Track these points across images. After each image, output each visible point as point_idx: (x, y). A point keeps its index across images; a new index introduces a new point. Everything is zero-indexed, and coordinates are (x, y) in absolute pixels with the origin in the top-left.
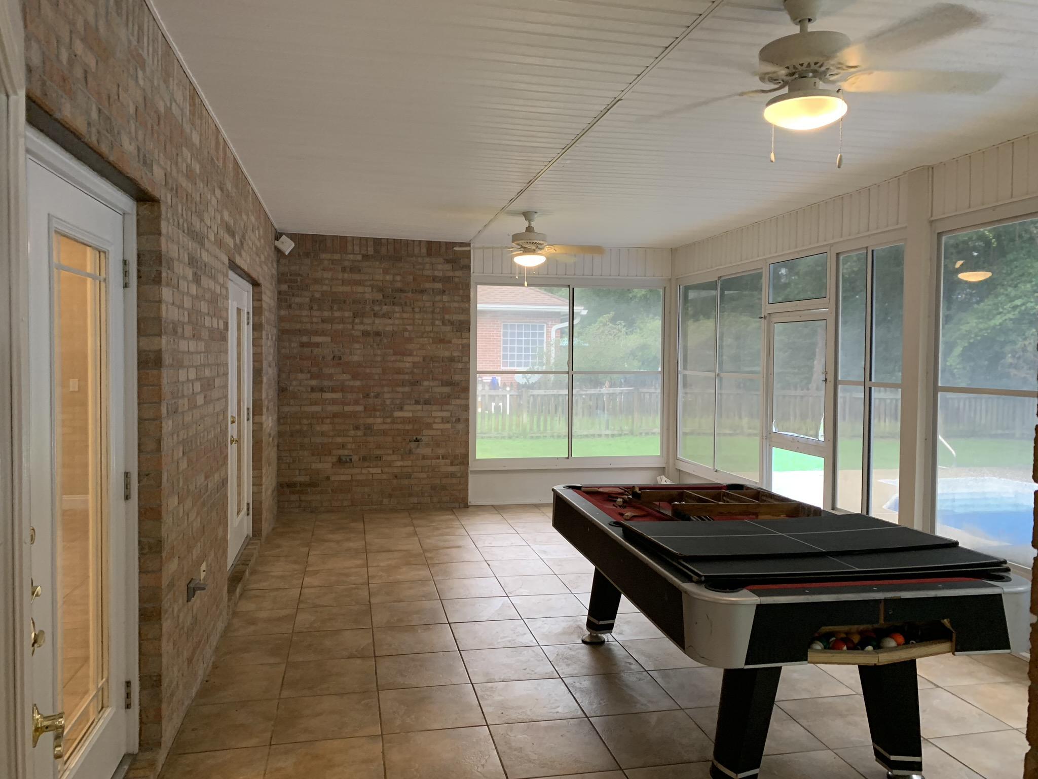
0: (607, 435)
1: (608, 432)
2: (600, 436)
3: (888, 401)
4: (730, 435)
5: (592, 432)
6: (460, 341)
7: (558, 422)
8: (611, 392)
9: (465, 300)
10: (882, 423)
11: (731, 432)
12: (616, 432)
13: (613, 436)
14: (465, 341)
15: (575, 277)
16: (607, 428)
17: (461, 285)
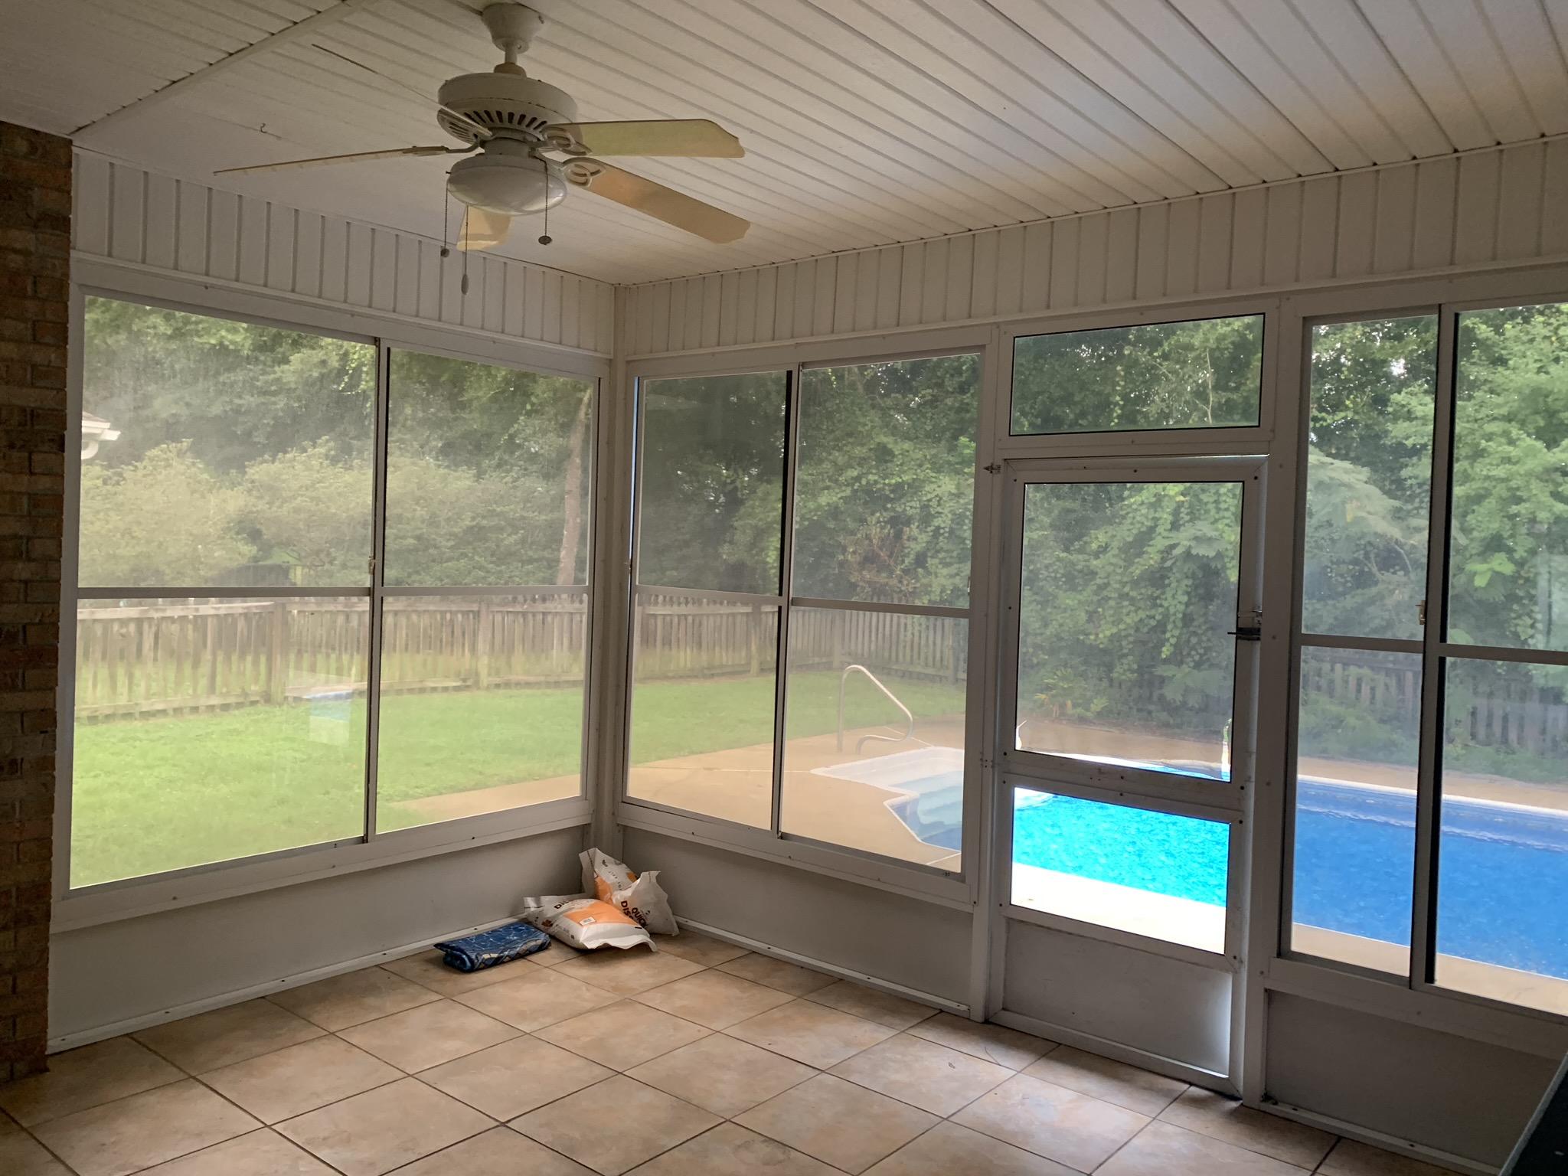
0: (211, 708)
1: (215, 701)
2: (195, 709)
3: (690, 619)
4: (457, 689)
5: (177, 701)
6: (23, 483)
7: (90, 684)
8: (222, 612)
9: (48, 339)
10: (682, 654)
11: (459, 684)
12: (232, 700)
13: (225, 707)
14: (44, 483)
15: (394, 316)
16: (212, 689)
17: (29, 282)
